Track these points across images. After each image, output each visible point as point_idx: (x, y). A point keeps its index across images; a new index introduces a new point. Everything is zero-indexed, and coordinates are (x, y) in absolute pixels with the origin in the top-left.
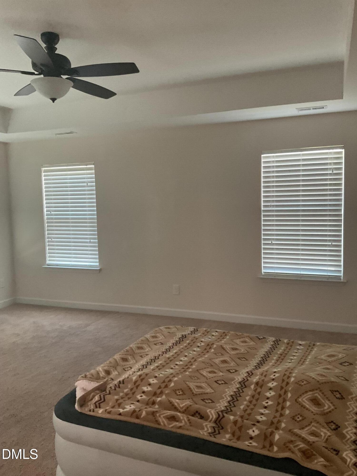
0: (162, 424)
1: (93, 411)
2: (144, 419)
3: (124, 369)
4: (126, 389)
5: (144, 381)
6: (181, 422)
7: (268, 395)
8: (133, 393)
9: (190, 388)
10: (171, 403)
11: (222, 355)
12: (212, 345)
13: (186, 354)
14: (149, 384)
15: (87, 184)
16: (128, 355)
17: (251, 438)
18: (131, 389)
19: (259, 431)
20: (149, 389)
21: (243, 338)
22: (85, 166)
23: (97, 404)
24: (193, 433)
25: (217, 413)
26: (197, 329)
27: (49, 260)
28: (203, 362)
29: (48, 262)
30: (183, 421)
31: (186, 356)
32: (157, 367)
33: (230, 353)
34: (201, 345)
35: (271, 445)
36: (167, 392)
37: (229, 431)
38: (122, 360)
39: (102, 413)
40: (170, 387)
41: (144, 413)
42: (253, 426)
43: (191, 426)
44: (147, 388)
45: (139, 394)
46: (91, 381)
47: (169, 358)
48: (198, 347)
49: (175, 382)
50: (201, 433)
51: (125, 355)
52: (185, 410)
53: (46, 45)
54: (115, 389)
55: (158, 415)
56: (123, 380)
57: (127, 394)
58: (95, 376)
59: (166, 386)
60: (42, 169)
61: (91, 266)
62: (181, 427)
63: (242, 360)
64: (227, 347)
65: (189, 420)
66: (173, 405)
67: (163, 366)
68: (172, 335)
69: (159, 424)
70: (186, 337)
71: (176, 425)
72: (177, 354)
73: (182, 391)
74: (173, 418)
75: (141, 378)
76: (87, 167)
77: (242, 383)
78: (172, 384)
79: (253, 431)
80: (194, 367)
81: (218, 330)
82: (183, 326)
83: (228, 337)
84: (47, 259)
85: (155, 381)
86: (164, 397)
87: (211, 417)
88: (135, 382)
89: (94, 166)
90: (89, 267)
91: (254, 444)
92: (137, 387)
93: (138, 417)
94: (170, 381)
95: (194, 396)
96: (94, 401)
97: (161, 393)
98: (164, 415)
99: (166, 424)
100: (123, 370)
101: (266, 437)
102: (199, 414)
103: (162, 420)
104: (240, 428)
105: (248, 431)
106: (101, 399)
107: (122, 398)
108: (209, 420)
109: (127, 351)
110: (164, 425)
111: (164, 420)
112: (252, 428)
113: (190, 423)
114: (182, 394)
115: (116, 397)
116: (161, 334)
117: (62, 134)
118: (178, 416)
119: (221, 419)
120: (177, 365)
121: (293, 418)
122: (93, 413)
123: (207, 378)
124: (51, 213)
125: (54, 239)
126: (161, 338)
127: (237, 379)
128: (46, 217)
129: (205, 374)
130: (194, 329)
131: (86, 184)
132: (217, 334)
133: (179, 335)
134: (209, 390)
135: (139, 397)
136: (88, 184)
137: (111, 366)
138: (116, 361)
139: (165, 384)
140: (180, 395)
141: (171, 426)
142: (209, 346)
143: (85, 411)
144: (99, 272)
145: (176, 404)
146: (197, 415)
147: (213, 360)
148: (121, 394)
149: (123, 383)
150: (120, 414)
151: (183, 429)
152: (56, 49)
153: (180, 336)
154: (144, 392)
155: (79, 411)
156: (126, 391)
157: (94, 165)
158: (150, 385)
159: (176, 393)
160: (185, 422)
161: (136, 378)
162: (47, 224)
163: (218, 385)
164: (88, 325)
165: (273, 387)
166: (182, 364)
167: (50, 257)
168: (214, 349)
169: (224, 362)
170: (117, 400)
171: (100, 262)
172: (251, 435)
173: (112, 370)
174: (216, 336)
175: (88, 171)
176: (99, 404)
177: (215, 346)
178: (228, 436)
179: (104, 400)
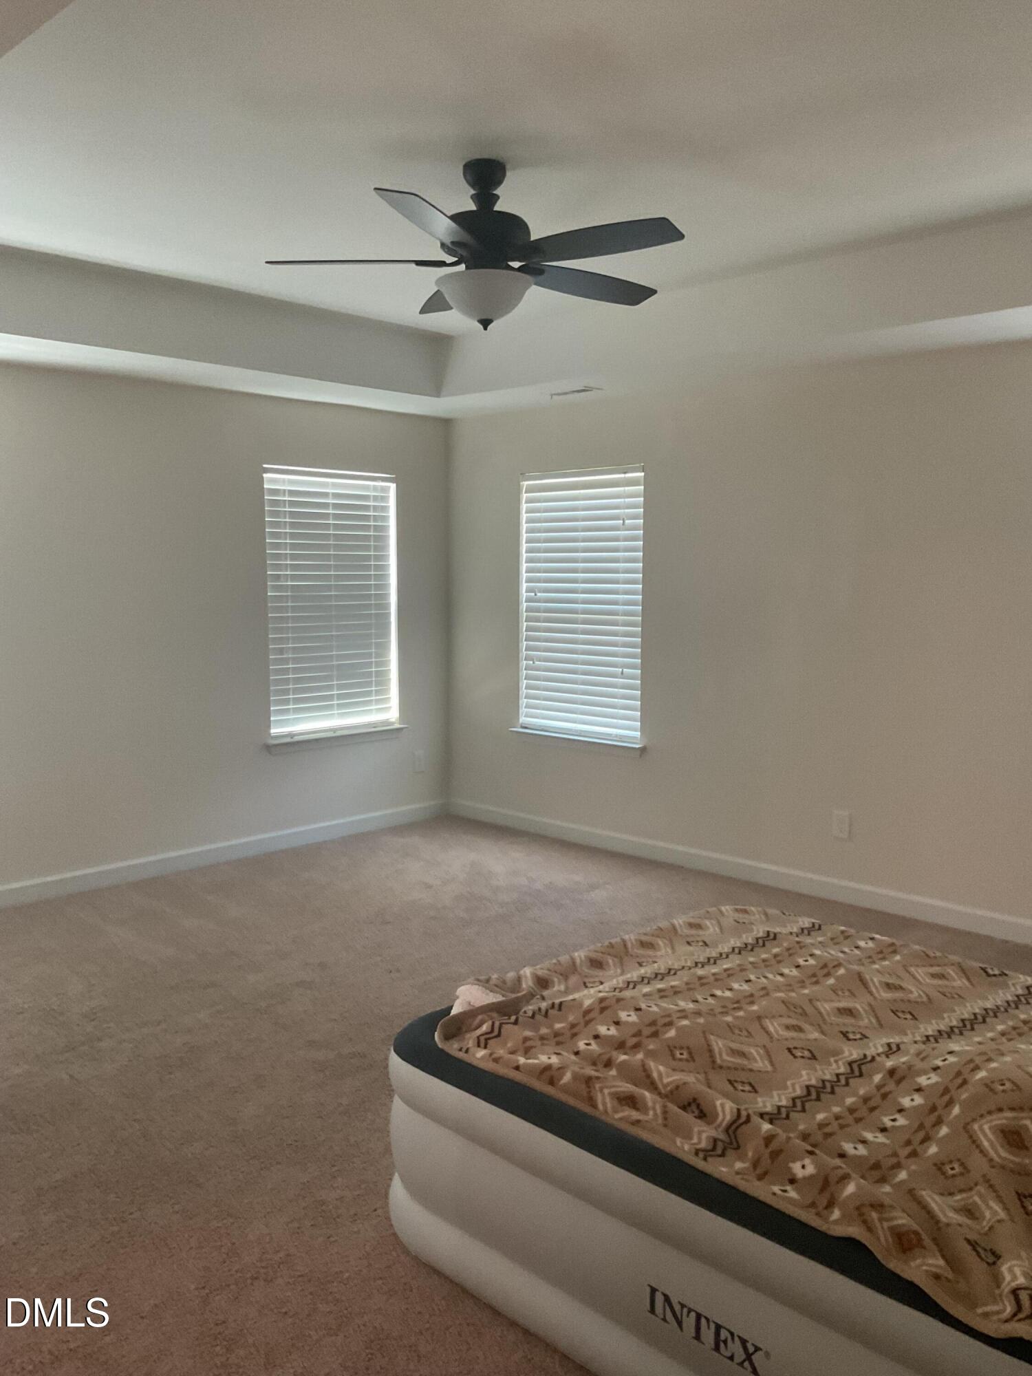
0: (600, 1107)
1: (467, 1051)
2: (565, 1089)
3: (585, 983)
4: (559, 1023)
5: (606, 1013)
6: (646, 1113)
7: (906, 1102)
8: (574, 1035)
9: (711, 1051)
10: (645, 1070)
11: (853, 994)
12: (834, 967)
13: (752, 977)
14: (615, 1020)
15: (624, 524)
16: (609, 954)
17: (792, 1181)
18: (573, 1026)
19: (815, 1168)
20: (613, 1031)
21: (939, 966)
22: (623, 476)
23: (482, 1039)
24: (660, 1140)
25: (735, 1110)
26: (820, 926)
27: (526, 716)
28: (783, 1002)
29: (523, 719)
30: (651, 1113)
31: (748, 981)
32: (660, 991)
33: (877, 995)
34: (807, 963)
35: (830, 1205)
36: (651, 1047)
37: (750, 1154)
38: (589, 964)
39: (483, 1058)
40: (664, 1037)
41: (567, 1077)
42: (808, 1155)
43: (665, 1126)
44: (608, 1029)
45: (583, 1040)
46: (491, 991)
47: (700, 978)
48: (798, 967)
49: (679, 1029)
50: (679, 1144)
51: (600, 954)
52: (672, 1092)
53: (474, 189)
54: (533, 1016)
55: (597, 1086)
56: (561, 1004)
57: (556, 1034)
58: (509, 984)
59: (655, 1034)
60: (521, 483)
61: (621, 738)
62: (638, 1121)
63: (899, 1017)
64: (875, 980)
65: (665, 1112)
66: (649, 1076)
67: (676, 993)
68: (741, 926)
69: (595, 1106)
70: (775, 938)
71: (631, 1116)
72: (729, 973)
73: (690, 1053)
74: (630, 1101)
75: (603, 1005)
76: (625, 478)
77: (855, 1066)
78: (672, 1033)
79: (803, 1167)
80: (755, 1008)
81: (877, 936)
82: (787, 913)
83: (898, 958)
84: (521, 711)
85: (634, 1018)
86: (640, 1056)
87: (721, 1117)
88: (588, 1011)
89: (643, 474)
90: (615, 739)
91: (793, 1194)
92: (587, 1023)
93: (552, 1082)
94: (670, 1024)
95: (713, 1068)
96: (479, 1032)
97: (636, 1046)
98: (613, 1090)
99: (609, 1110)
100: (582, 984)
101: (826, 1184)
102: (698, 1106)
103: (604, 1100)
104: (775, 1155)
105: (791, 1165)
106: (492, 1031)
107: (542, 1038)
108: (715, 1125)
109: (611, 946)
110: (606, 1111)
111: (608, 1100)
112: (802, 1159)
113: (665, 1119)
114: (687, 1060)
115: (528, 1033)
116: (714, 922)
117: (566, 394)
118: (644, 1098)
119: (742, 1124)
120: (713, 995)
121: (939, 1166)
122: (466, 1055)
123: (771, 1038)
124: (536, 595)
125: (540, 661)
126: (711, 929)
127: (847, 1053)
128: (525, 604)
129: (771, 1029)
130: (813, 924)
131: (622, 522)
132: (871, 944)
133: (760, 931)
134: (761, 1064)
135: (581, 1045)
136: (627, 522)
137: (556, 972)
138: (574, 963)
139: (653, 1029)
140: (681, 1060)
141: (620, 1117)
142: (827, 968)
143: (453, 1048)
144: (641, 756)
145: (655, 1075)
146: (694, 1107)
147: (818, 1004)
148: (544, 1031)
149: (560, 1009)
150: (517, 1068)
151: (644, 1128)
152: (497, 197)
153: (761, 934)
154: (596, 1037)
155: (440, 1046)
156: (558, 1026)
157: (643, 471)
158: (617, 1023)
159: (673, 1056)
160: (655, 1114)
161: (593, 1003)
162: (525, 624)
163: (792, 1057)
164: (593, 887)
165: (928, 1086)
166: (728, 998)
167: (528, 708)
168: (837, 979)
169: (849, 1012)
170: (526, 1039)
171: (642, 730)
172: (794, 1175)
173: (556, 980)
174: (865, 949)
175: (627, 488)
176: (486, 1040)
177: (842, 971)
178: (739, 1165)
179: (499, 1035)
